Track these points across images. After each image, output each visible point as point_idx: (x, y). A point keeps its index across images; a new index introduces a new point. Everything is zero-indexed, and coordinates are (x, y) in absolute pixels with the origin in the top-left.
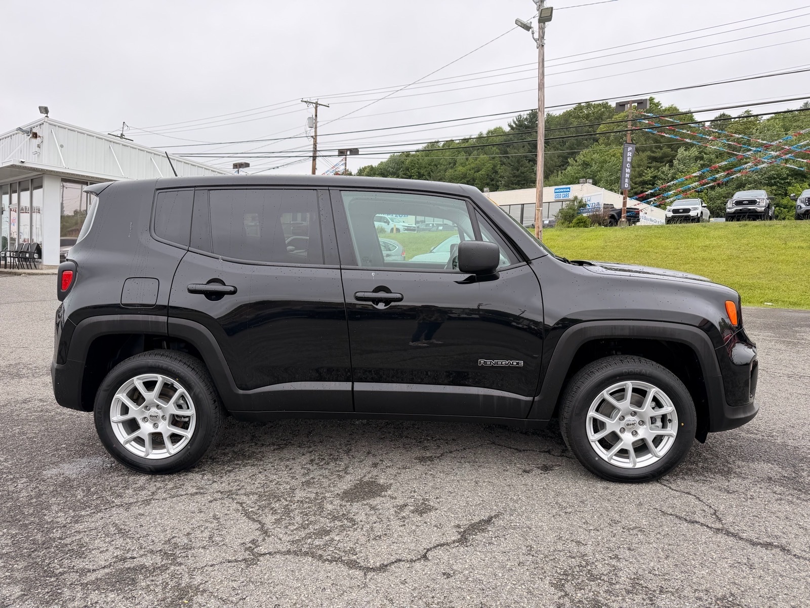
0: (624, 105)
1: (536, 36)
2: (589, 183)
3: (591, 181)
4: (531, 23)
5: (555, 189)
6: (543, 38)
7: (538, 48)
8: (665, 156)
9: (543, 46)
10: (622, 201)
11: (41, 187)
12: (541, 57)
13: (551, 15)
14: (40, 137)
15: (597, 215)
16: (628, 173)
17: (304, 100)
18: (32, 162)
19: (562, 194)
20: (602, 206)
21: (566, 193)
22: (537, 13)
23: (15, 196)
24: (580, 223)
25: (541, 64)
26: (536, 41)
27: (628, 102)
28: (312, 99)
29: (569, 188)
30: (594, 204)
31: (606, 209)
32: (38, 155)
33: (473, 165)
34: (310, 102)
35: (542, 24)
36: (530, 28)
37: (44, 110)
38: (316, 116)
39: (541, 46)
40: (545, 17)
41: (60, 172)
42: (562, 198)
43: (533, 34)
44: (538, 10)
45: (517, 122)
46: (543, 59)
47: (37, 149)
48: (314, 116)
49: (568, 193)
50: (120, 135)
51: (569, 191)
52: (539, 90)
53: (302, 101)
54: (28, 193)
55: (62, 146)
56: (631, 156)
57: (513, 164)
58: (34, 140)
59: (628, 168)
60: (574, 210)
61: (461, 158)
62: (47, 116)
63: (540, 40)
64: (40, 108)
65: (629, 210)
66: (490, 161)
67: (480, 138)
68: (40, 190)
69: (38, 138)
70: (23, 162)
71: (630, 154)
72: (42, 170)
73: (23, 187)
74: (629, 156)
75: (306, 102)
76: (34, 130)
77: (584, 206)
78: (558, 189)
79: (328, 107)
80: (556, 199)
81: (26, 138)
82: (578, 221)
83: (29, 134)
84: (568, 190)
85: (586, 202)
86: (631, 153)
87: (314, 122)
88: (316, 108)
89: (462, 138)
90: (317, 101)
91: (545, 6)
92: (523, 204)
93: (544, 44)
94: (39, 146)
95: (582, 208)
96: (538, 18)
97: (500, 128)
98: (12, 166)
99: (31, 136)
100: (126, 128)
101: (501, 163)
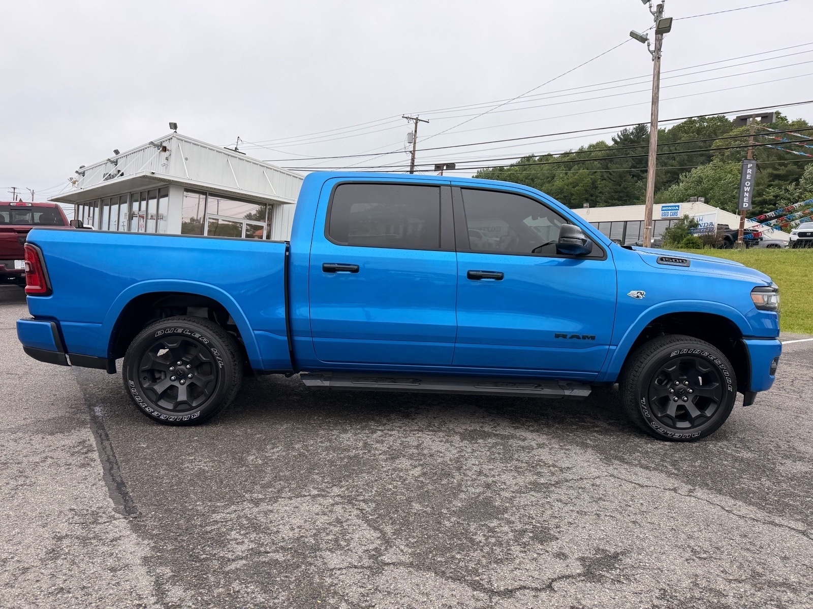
0: (746, 119)
1: (652, 48)
2: (700, 201)
3: (703, 199)
4: (647, 34)
5: (663, 207)
6: (660, 50)
7: (653, 60)
8: (790, 173)
9: (659, 58)
10: (740, 221)
11: (166, 196)
12: (657, 70)
13: (670, 27)
14: (168, 150)
15: (709, 236)
16: (747, 192)
17: (405, 116)
18: (161, 174)
19: (670, 212)
20: (716, 226)
21: (674, 211)
22: (654, 24)
23: (144, 203)
24: (689, 243)
25: (656, 77)
26: (652, 53)
27: (751, 116)
28: (413, 115)
29: (678, 206)
30: (706, 224)
31: (719, 229)
32: (166, 168)
33: (570, 180)
34: (411, 118)
35: (660, 35)
36: (647, 39)
37: (174, 126)
38: (416, 131)
39: (657, 58)
40: (664, 27)
41: (183, 183)
42: (669, 216)
43: (649, 45)
44: (655, 21)
45: (622, 137)
46: (659, 73)
47: (165, 161)
48: (414, 132)
49: (676, 211)
50: (234, 149)
51: (678, 210)
52: (652, 104)
53: (403, 117)
54: (156, 200)
55: (186, 159)
56: (751, 173)
57: (614, 180)
58: (163, 153)
59: (746, 187)
60: (684, 230)
61: (560, 172)
62: (175, 132)
63: (656, 52)
64: (170, 124)
65: (746, 232)
66: (590, 176)
67: (581, 152)
68: (166, 199)
69: (167, 152)
70: (153, 173)
71: (749, 171)
72: (169, 181)
73: (151, 194)
74: (749, 174)
75: (406, 118)
76: (164, 144)
77: (696, 225)
78: (666, 207)
79: (428, 122)
80: (663, 217)
81: (156, 151)
82: (688, 242)
83: (160, 148)
84: (677, 208)
85: (697, 221)
86: (751, 170)
87: (413, 138)
88: (417, 123)
89: (563, 152)
90: (417, 116)
91: (663, 16)
92: (627, 222)
93: (661, 56)
94: (167, 159)
95: (693, 228)
96: (655, 29)
97: (602, 143)
98: (144, 177)
99: (161, 149)
100: (240, 142)
101: (602, 178)
